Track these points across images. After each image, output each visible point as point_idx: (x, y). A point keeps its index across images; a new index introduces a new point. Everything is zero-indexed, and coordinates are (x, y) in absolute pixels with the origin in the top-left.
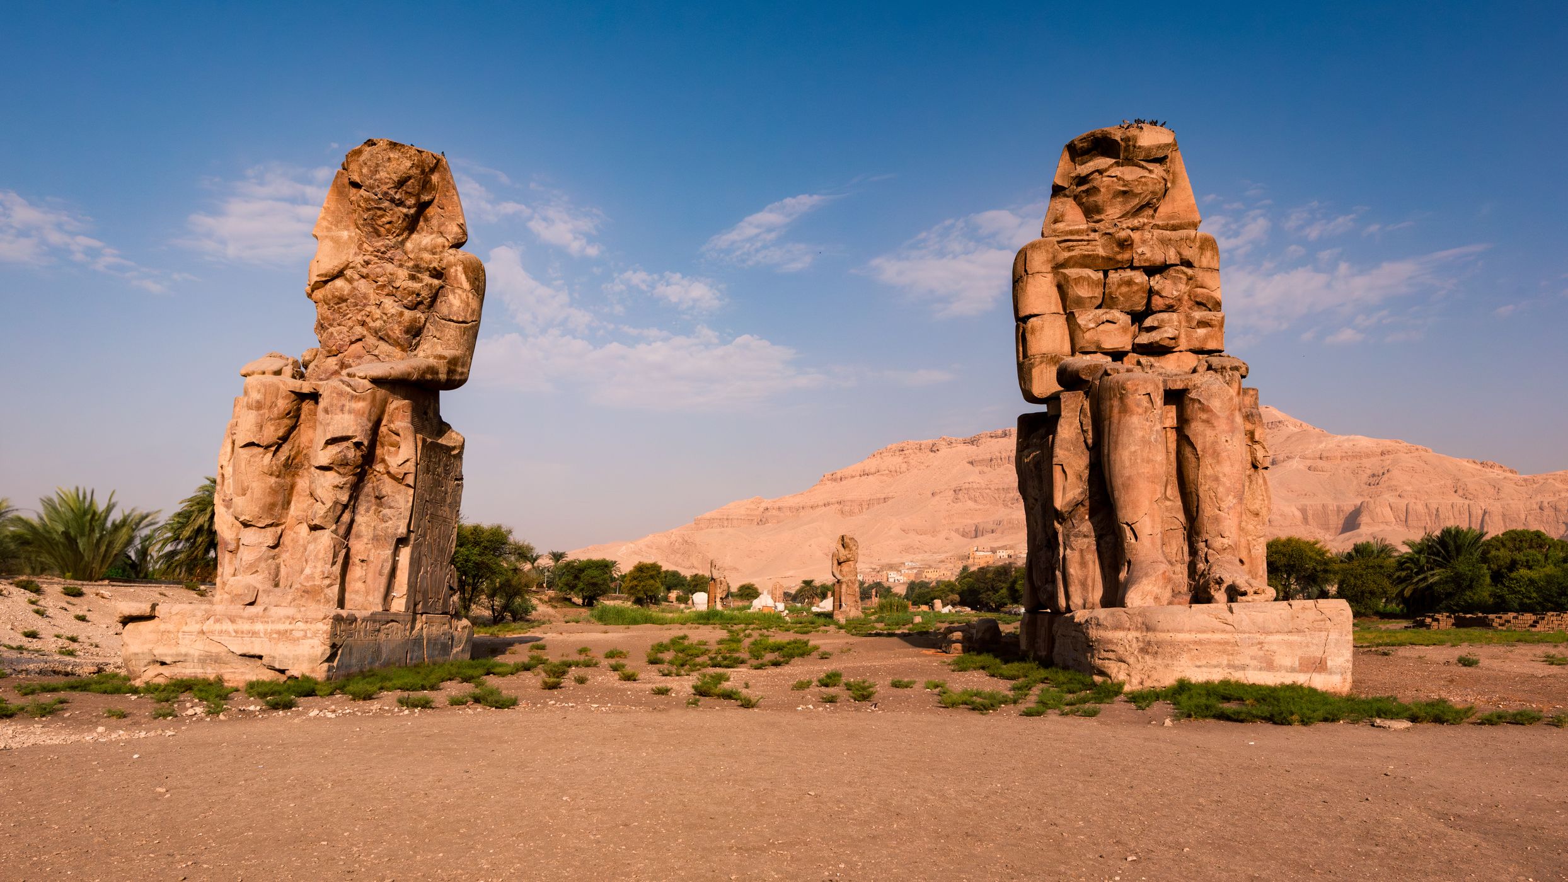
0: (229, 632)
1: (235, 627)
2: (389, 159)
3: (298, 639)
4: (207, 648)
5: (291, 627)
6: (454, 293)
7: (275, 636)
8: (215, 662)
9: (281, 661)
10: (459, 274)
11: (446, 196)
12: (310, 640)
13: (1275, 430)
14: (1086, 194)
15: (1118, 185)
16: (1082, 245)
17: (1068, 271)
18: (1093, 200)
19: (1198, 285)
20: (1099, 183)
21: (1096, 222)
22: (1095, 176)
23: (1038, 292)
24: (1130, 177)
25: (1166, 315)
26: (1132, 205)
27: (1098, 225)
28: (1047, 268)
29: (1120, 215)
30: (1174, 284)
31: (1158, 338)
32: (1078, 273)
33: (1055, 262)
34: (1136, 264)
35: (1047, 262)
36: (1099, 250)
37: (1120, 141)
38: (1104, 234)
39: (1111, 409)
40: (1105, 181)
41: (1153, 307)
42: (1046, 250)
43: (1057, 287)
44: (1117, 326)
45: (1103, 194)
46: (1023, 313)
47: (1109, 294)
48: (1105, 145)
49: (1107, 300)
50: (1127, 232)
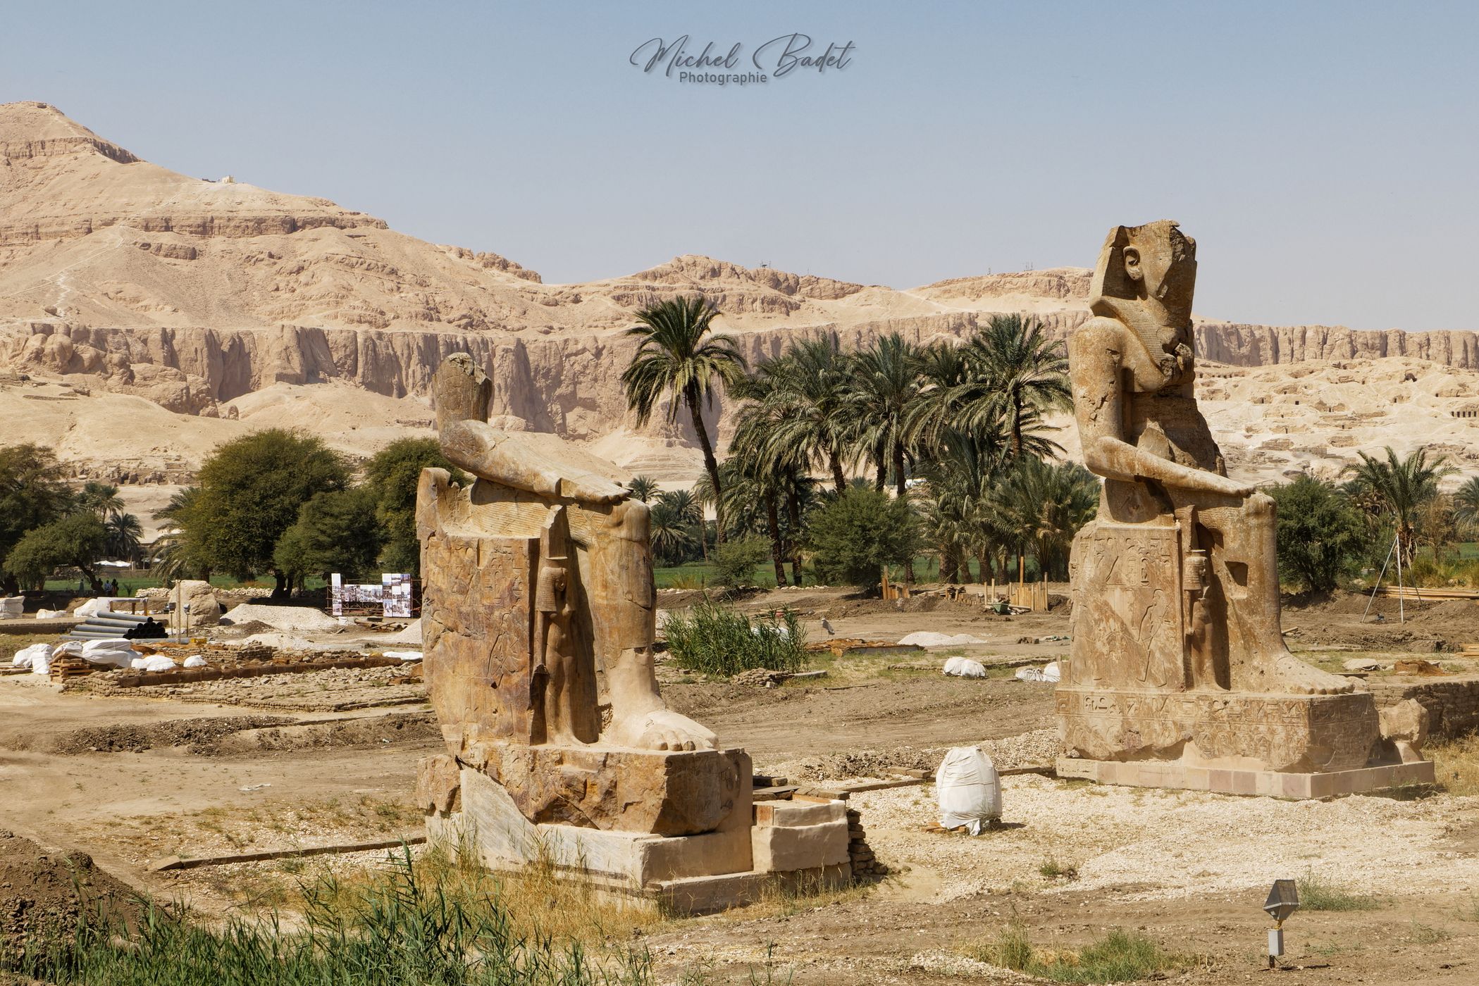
13: (64, 159)
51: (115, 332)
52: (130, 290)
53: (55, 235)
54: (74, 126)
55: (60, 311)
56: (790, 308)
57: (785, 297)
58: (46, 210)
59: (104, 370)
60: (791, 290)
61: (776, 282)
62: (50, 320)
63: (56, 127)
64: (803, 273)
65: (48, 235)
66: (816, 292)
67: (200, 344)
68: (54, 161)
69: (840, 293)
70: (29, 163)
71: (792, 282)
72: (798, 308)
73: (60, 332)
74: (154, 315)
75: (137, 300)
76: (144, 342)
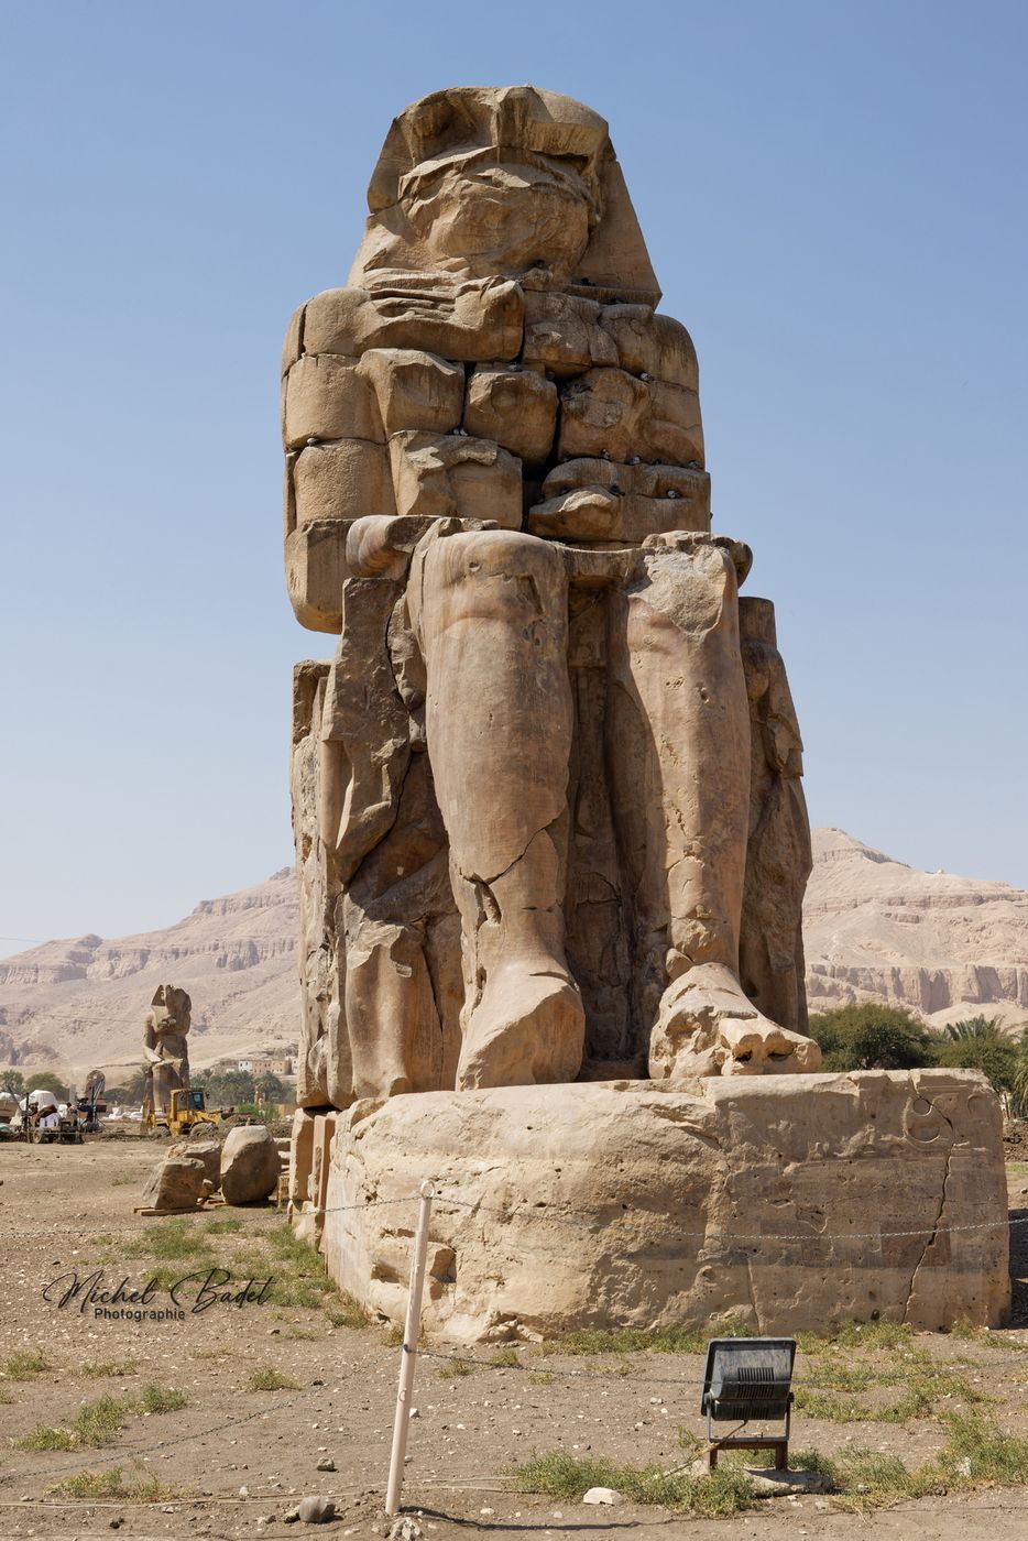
13: (845, 862)
14: (432, 213)
15: (494, 195)
16: (421, 306)
17: (390, 353)
18: (445, 222)
19: (656, 414)
20: (458, 190)
21: (452, 269)
22: (448, 175)
23: (326, 393)
24: (514, 181)
25: (590, 462)
26: (522, 238)
27: (455, 274)
28: (346, 345)
29: (498, 258)
30: (609, 402)
31: (575, 506)
32: (411, 356)
33: (364, 335)
34: (530, 353)
35: (348, 332)
36: (454, 320)
37: (496, 108)
38: (465, 290)
39: (446, 610)
40: (468, 186)
41: (565, 444)
42: (345, 308)
43: (368, 385)
44: (491, 473)
45: (465, 211)
46: (295, 434)
47: (473, 407)
48: (468, 120)
49: (472, 420)
50: (509, 285)
51: (863, 970)
52: (876, 943)
53: (836, 909)
54: (852, 841)
55: (831, 957)
58: (832, 894)
59: (837, 994)
62: (823, 962)
63: (842, 842)
65: (832, 910)
67: (916, 977)
68: (839, 863)
70: (825, 865)
73: (829, 970)
74: (889, 958)
75: (879, 949)
76: (882, 976)
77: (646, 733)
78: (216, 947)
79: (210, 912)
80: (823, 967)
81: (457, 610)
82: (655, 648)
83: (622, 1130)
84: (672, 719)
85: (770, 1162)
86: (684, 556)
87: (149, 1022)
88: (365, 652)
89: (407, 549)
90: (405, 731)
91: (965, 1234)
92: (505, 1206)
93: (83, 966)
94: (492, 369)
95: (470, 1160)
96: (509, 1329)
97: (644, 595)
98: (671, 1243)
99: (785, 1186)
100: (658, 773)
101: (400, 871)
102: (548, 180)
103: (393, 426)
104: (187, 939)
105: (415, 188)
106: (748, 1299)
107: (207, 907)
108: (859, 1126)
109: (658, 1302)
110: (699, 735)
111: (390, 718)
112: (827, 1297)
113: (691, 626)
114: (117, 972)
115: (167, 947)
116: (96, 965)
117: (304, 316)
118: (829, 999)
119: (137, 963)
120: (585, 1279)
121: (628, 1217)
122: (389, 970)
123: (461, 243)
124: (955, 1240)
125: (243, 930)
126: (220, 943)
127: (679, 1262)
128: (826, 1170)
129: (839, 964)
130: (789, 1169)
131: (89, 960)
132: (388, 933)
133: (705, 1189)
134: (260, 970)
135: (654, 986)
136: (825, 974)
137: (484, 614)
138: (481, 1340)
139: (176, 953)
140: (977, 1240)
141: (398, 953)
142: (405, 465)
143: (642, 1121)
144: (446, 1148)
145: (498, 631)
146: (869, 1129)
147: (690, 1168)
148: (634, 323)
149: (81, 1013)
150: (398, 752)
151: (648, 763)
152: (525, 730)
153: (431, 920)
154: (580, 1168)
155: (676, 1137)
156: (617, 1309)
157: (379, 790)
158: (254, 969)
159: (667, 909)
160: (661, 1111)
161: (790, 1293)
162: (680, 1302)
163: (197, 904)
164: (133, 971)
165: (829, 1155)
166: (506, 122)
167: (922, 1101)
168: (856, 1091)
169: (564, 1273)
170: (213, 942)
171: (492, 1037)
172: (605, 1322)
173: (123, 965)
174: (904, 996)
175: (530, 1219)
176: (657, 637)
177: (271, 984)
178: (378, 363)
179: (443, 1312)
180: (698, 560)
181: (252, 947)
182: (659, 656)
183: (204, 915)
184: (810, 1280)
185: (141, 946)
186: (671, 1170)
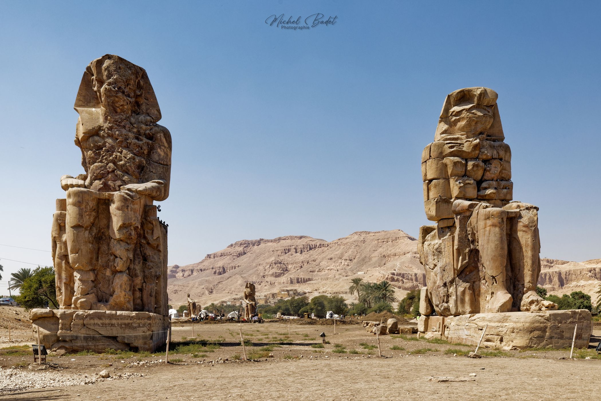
0: (98, 324)
1: (101, 321)
2: (120, 67)
3: (136, 328)
4: (88, 332)
5: (131, 321)
6: (160, 148)
7: (123, 326)
8: (93, 339)
9: (128, 339)
10: (162, 138)
11: (148, 92)
12: (142, 328)
13: (402, 240)
14: (459, 120)
15: (474, 117)
16: (457, 146)
17: (452, 158)
18: (463, 123)
19: (503, 169)
20: (466, 116)
21: (462, 135)
22: (463, 112)
23: (437, 168)
24: (480, 114)
25: (491, 182)
26: (480, 128)
27: (463, 136)
28: (441, 156)
29: (473, 133)
30: (496, 167)
31: (489, 193)
32: (456, 159)
33: (445, 153)
34: (480, 156)
35: (441, 153)
36: (464, 149)
37: (477, 95)
38: (467, 141)
39: (485, 224)
40: (469, 115)
41: (485, 177)
42: (440, 146)
43: (446, 165)
44: (472, 186)
45: (467, 121)
46: (429, 177)
47: (469, 171)
48: (468, 96)
49: (468, 173)
50: (478, 141)
51: (406, 274)
52: (410, 266)
53: (399, 255)
54: (405, 234)
55: (396, 270)
56: (550, 267)
57: (549, 264)
58: (398, 251)
59: (399, 281)
60: (551, 263)
61: (548, 261)
62: (394, 272)
63: (401, 234)
64: (555, 259)
65: (397, 255)
66: (557, 263)
67: (422, 276)
68: (400, 241)
69: (563, 263)
70: (396, 241)
71: (552, 261)
72: (552, 267)
73: (396, 274)
74: (414, 270)
75: (411, 267)
76: (412, 275)
77: (521, 248)
78: (213, 268)
79: (210, 258)
80: (394, 273)
81: (488, 225)
82: (524, 231)
83: (534, 319)
84: (527, 246)
85: (557, 324)
86: (528, 211)
87: (245, 292)
88: (463, 231)
89: (472, 210)
90: (470, 246)
91: (585, 335)
92: (513, 330)
93: (175, 274)
94: (473, 161)
95: (504, 324)
96: (515, 348)
97: (521, 220)
98: (541, 336)
99: (559, 327)
100: (523, 256)
101: (468, 273)
102: (487, 113)
103: (451, 176)
104: (204, 266)
105: (454, 113)
106: (552, 344)
107: (209, 256)
108: (570, 318)
109: (539, 344)
110: (532, 248)
111: (467, 244)
112: (564, 344)
113: (531, 227)
114: (185, 276)
115: (198, 268)
116: (178, 274)
117: (430, 148)
118: (396, 283)
119: (190, 273)
120: (528, 341)
121: (535, 332)
122: (468, 292)
123: (465, 129)
124: (583, 336)
125: (220, 263)
126: (214, 267)
127: (542, 339)
128: (565, 325)
129: (399, 272)
130: (559, 325)
131: (176, 272)
132: (467, 285)
133: (547, 328)
134: (226, 275)
135: (521, 295)
136: (395, 275)
137: (494, 225)
138: (511, 350)
139: (201, 270)
140: (586, 336)
141: (469, 288)
142: (455, 185)
143: (537, 317)
144: (499, 322)
145: (497, 229)
146: (572, 319)
147: (545, 325)
148: (502, 147)
149: (176, 288)
150: (469, 251)
151: (521, 254)
152: (502, 248)
153: (474, 282)
154: (527, 325)
155: (542, 320)
156: (532, 345)
157: (466, 258)
158: (225, 274)
159: (524, 281)
160: (540, 316)
161: (558, 343)
162: (542, 344)
163: (206, 255)
164: (189, 275)
165: (565, 323)
166: (479, 98)
167: (580, 314)
168: (570, 313)
169: (524, 340)
170: (212, 267)
171: (502, 304)
172: (531, 347)
173: (186, 274)
174: (418, 281)
175: (518, 332)
176: (524, 229)
177: (230, 279)
178: (449, 161)
179: (502, 346)
180: (531, 212)
181: (223, 268)
182: (524, 233)
183: (208, 258)
184: (561, 341)
185: (191, 268)
186: (542, 325)
